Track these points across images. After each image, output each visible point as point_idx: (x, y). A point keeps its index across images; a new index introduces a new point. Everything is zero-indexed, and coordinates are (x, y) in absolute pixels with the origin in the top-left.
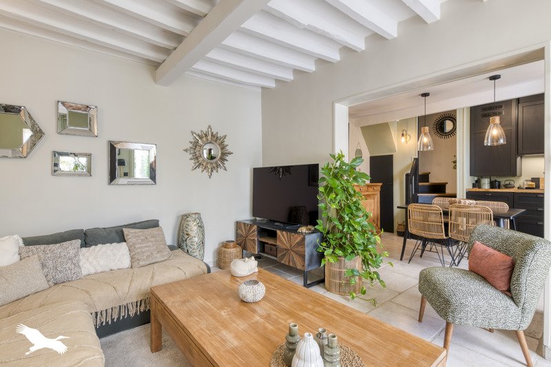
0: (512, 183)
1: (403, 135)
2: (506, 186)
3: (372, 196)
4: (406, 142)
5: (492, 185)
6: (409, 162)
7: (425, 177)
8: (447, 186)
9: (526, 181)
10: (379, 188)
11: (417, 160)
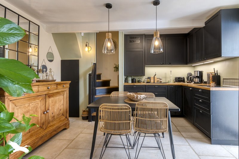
0: (141, 80)
1: (86, 45)
2: (139, 82)
3: (62, 93)
4: (89, 51)
5: (133, 81)
6: (91, 65)
7: (99, 77)
8: (111, 81)
9: (146, 78)
10: (68, 86)
11: (95, 64)
